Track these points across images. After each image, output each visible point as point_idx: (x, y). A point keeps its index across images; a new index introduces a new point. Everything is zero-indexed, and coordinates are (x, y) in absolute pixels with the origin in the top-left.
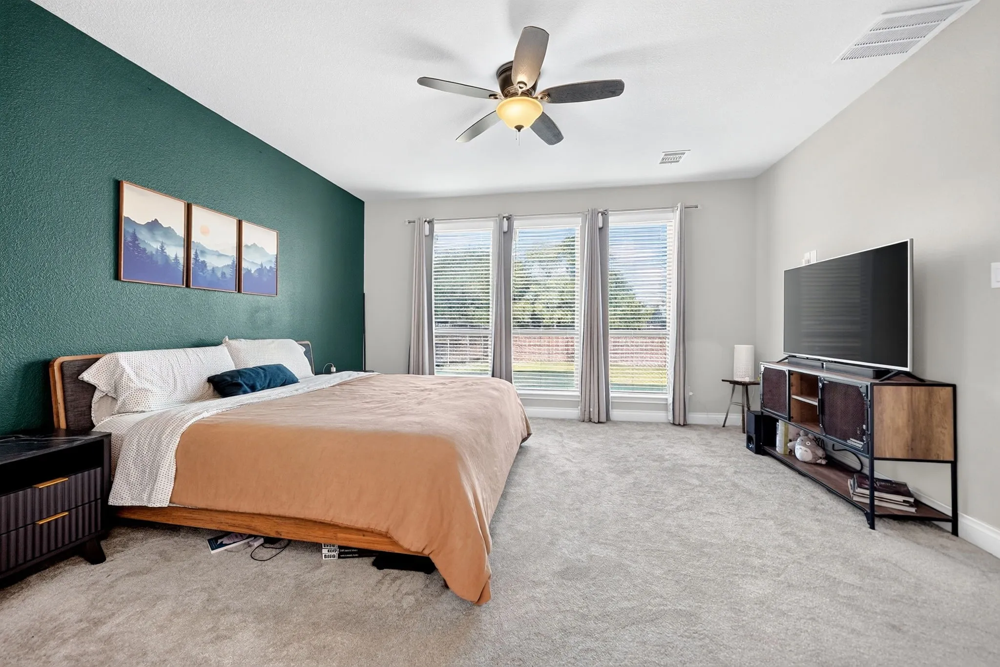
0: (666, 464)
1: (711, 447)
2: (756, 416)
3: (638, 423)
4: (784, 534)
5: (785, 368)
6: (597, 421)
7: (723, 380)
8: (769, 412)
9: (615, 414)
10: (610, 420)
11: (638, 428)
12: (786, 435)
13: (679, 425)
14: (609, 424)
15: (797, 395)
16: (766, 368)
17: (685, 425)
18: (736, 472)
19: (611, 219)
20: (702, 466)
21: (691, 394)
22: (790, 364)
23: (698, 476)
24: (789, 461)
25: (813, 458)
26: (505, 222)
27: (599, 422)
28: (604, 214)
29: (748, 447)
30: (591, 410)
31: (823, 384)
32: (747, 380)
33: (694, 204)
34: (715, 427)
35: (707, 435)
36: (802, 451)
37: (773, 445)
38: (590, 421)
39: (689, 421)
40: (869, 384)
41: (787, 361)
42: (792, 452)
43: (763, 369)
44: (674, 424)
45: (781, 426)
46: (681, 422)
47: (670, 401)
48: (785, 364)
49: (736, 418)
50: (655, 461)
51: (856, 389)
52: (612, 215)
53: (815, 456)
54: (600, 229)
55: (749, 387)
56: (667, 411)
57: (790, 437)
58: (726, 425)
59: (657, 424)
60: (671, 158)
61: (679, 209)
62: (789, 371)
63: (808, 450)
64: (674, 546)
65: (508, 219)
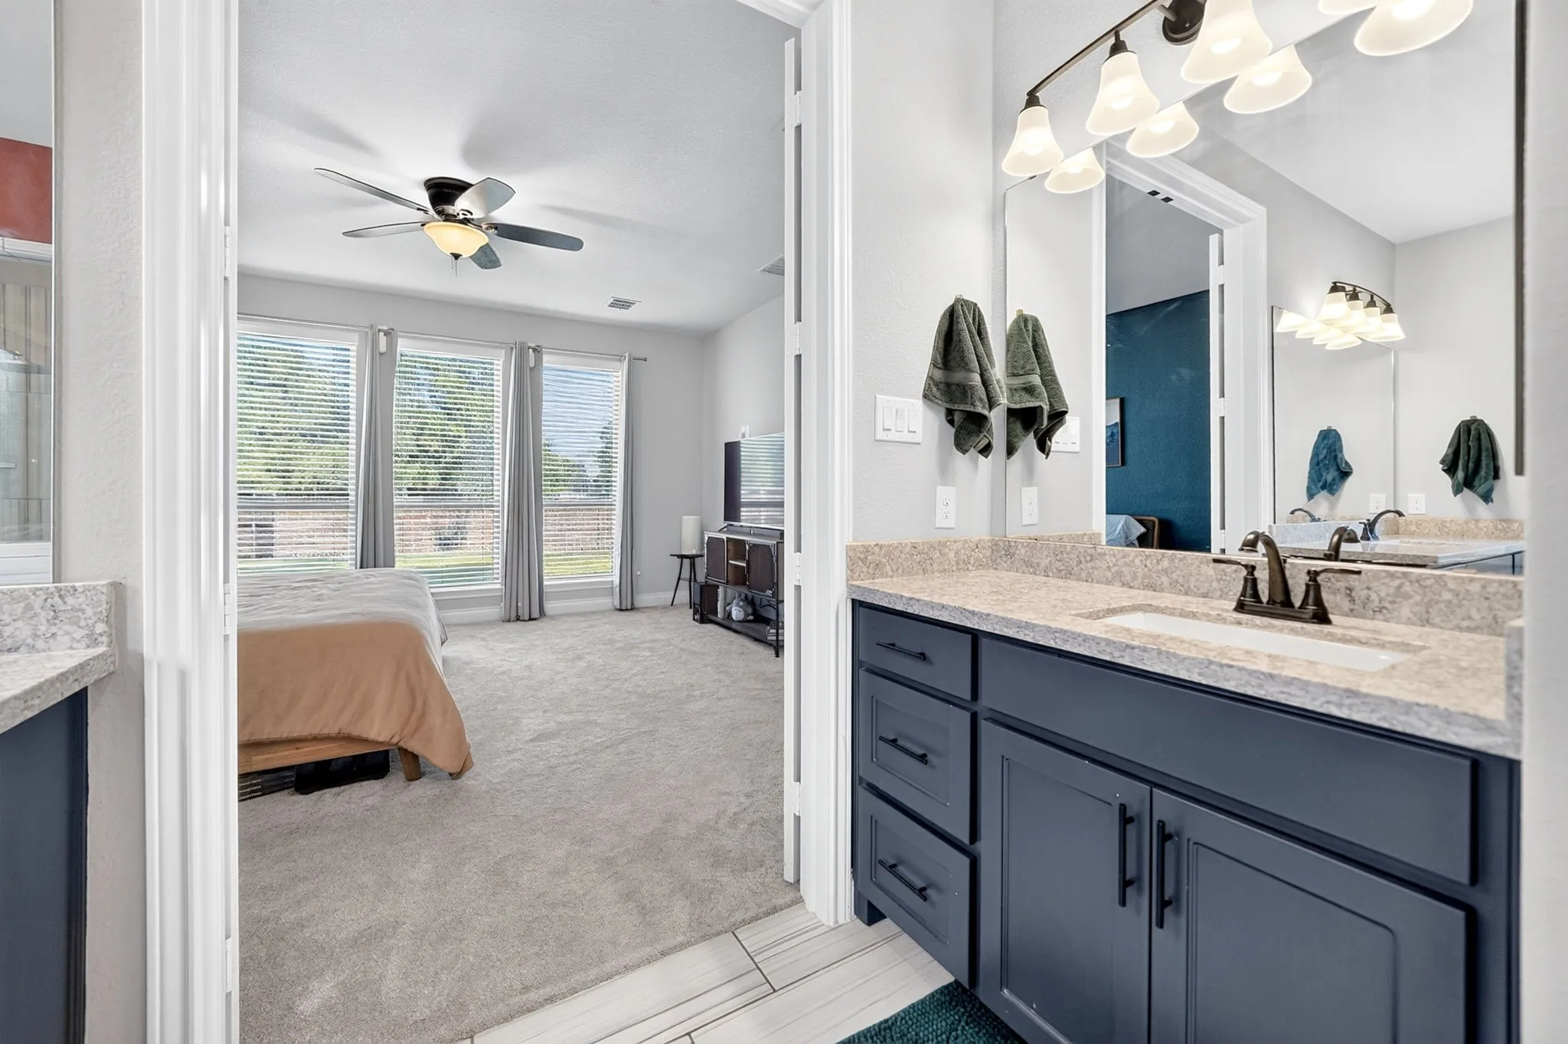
0: (619, 645)
1: (661, 624)
2: (702, 587)
3: (579, 614)
4: (719, 673)
5: (724, 536)
6: (527, 618)
7: (671, 555)
8: (712, 581)
9: (550, 606)
10: (545, 615)
11: (582, 619)
12: (725, 598)
13: (627, 610)
14: (544, 619)
15: (732, 560)
16: (709, 538)
17: (633, 609)
18: (683, 640)
19: (546, 358)
20: (652, 641)
21: (639, 573)
22: (728, 532)
23: (650, 649)
24: (727, 624)
25: (745, 615)
26: (383, 340)
27: (531, 619)
28: (537, 350)
29: (694, 619)
30: (520, 604)
31: (750, 547)
32: (694, 552)
33: (644, 356)
34: (664, 607)
35: (656, 615)
36: (737, 613)
37: (716, 613)
38: (518, 619)
39: (637, 604)
40: (775, 542)
41: (726, 529)
42: (729, 615)
43: (707, 538)
44: (621, 610)
45: (721, 591)
46: (627, 607)
47: (617, 582)
48: (724, 532)
49: (683, 595)
50: (605, 644)
51: (767, 547)
52: (547, 353)
53: (747, 615)
54: (531, 369)
55: (696, 559)
56: (612, 595)
57: (728, 601)
58: (674, 603)
59: (602, 612)
60: (620, 304)
61: (627, 360)
62: (727, 538)
63: (740, 609)
64: (634, 699)
65: (386, 333)
